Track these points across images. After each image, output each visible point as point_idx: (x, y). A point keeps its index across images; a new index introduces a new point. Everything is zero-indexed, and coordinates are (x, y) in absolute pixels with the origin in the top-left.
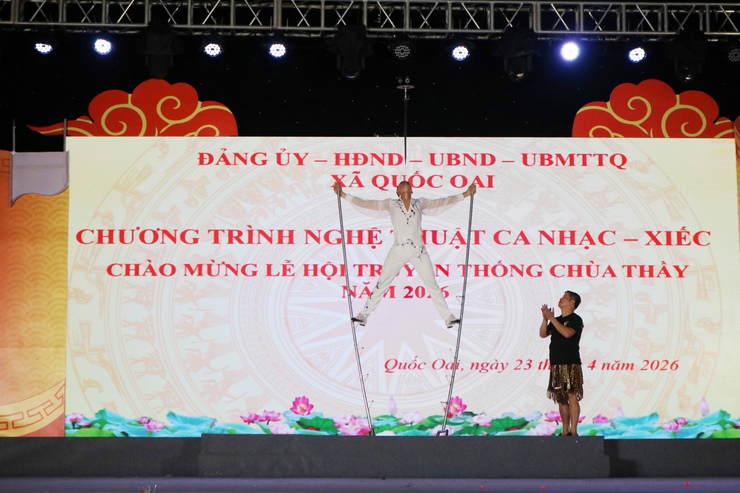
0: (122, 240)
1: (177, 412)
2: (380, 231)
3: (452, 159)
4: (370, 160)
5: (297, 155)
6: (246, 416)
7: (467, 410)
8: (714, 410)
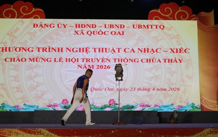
0: (9, 51)
1: (27, 103)
2: (89, 48)
3: (111, 26)
4: (86, 26)
5: (64, 25)
6: (48, 105)
7: (116, 103)
8: (190, 103)
